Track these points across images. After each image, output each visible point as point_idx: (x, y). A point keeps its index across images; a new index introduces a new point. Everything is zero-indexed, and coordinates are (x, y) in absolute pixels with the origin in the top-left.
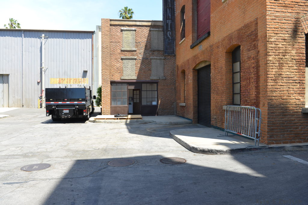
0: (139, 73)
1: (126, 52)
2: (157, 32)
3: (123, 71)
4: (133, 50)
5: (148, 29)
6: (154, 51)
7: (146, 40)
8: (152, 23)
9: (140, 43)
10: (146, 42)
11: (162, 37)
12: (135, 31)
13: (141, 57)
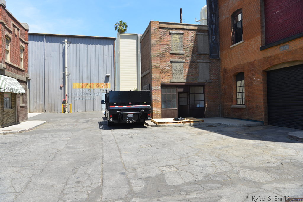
0: (187, 76)
1: (175, 55)
2: (203, 36)
3: (172, 74)
4: (181, 53)
5: (195, 33)
6: (200, 55)
7: (193, 43)
8: (198, 28)
9: (188, 46)
10: (193, 46)
11: (208, 41)
12: (183, 34)
13: (189, 60)
